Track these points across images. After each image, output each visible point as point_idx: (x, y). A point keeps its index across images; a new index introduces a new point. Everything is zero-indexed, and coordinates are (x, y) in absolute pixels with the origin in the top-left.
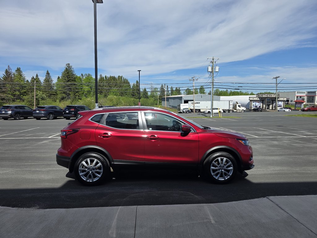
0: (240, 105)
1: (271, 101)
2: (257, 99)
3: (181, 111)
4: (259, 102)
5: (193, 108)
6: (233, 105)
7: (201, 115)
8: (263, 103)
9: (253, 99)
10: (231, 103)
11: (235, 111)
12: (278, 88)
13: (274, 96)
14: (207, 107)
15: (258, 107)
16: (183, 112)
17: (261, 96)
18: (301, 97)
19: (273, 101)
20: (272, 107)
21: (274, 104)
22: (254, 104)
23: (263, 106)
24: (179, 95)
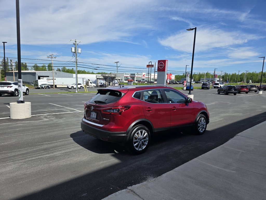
0: (91, 82)
1: (111, 80)
2: (102, 78)
3: (39, 87)
4: (103, 80)
5: (53, 84)
6: (86, 82)
7: (63, 90)
8: (106, 81)
9: (99, 78)
10: (85, 80)
11: (88, 86)
12: (118, 70)
13: (113, 76)
14: (63, 83)
15: (103, 84)
16: (42, 88)
17: (104, 75)
18: (127, 77)
19: (112, 79)
20: (112, 84)
21: (113, 82)
22: (100, 81)
23: (106, 83)
24: (26, 70)
